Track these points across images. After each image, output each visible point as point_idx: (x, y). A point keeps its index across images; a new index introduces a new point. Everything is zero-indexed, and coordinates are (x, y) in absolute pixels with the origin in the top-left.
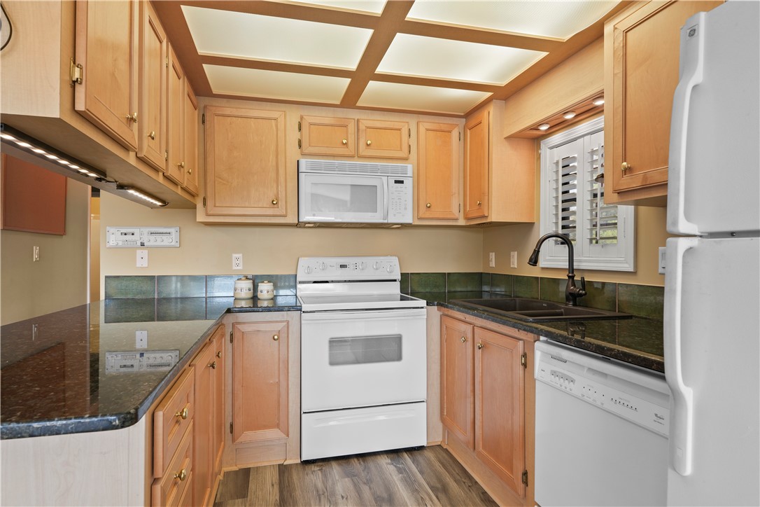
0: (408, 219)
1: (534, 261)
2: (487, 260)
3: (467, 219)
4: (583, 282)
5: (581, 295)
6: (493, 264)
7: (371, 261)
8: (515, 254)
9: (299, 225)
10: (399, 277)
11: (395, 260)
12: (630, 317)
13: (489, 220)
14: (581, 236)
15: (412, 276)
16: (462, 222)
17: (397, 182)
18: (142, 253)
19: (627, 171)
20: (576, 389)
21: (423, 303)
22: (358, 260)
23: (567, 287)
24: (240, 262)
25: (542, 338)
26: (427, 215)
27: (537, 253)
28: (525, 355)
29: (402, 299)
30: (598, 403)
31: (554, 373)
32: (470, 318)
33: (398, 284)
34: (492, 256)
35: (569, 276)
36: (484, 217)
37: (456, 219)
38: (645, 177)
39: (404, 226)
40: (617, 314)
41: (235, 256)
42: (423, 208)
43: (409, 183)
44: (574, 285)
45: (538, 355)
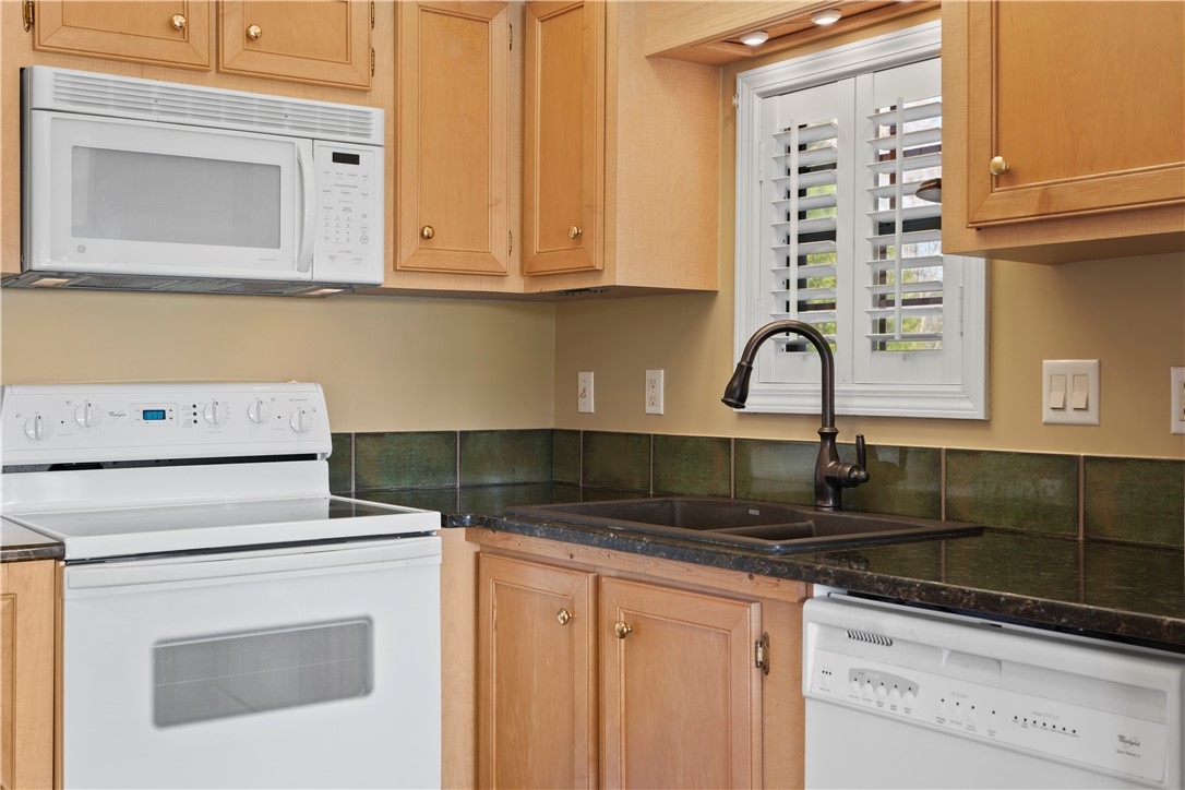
0: (372, 270)
1: (737, 394)
2: (571, 393)
3: (530, 274)
4: (863, 452)
5: (855, 482)
6: (588, 406)
7: (238, 398)
8: (658, 378)
9: (24, 279)
10: (328, 448)
11: (314, 395)
12: (977, 531)
13: (605, 282)
14: (849, 329)
15: (363, 444)
16: (515, 285)
17: (339, 158)
19: (1004, 176)
20: (919, 707)
21: (431, 519)
22: (203, 395)
23: (820, 462)
25: (819, 590)
26: (421, 263)
27: (744, 371)
28: (764, 641)
29: (337, 511)
30: (982, 733)
31: (857, 676)
32: (586, 554)
33: (321, 468)
34: (587, 381)
35: (823, 435)
36: (595, 272)
37: (501, 276)
38: (1046, 197)
39: (351, 290)
40: (943, 524)
42: (410, 242)
43: (374, 162)
44: (835, 456)
45: (812, 633)
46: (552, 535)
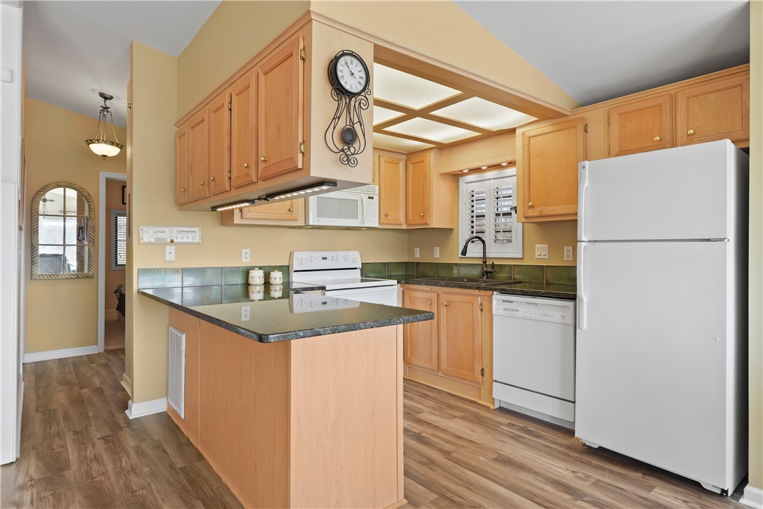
0: (376, 225)
1: (464, 253)
2: (411, 252)
3: (407, 224)
4: (493, 265)
5: (491, 272)
6: (417, 256)
7: (341, 254)
8: (437, 249)
9: (307, 227)
10: (360, 266)
11: (357, 254)
12: (521, 282)
13: (430, 226)
14: (488, 237)
15: (366, 265)
16: (404, 227)
17: (369, 198)
18: (170, 249)
19: (531, 207)
20: (519, 314)
21: (395, 282)
22: (334, 254)
23: (483, 268)
24: (248, 255)
25: (495, 293)
26: (385, 222)
27: (466, 248)
28: (481, 304)
29: (362, 281)
30: (533, 318)
31: (505, 309)
32: (434, 288)
33: (359, 271)
34: (417, 250)
35: (484, 262)
36: (427, 224)
37: (401, 225)
38: (541, 212)
40: (512, 281)
41: (244, 251)
42: (383, 217)
43: (376, 198)
44: (486, 267)
45: (494, 302)
46: (427, 284)
